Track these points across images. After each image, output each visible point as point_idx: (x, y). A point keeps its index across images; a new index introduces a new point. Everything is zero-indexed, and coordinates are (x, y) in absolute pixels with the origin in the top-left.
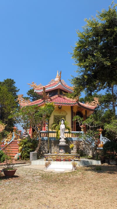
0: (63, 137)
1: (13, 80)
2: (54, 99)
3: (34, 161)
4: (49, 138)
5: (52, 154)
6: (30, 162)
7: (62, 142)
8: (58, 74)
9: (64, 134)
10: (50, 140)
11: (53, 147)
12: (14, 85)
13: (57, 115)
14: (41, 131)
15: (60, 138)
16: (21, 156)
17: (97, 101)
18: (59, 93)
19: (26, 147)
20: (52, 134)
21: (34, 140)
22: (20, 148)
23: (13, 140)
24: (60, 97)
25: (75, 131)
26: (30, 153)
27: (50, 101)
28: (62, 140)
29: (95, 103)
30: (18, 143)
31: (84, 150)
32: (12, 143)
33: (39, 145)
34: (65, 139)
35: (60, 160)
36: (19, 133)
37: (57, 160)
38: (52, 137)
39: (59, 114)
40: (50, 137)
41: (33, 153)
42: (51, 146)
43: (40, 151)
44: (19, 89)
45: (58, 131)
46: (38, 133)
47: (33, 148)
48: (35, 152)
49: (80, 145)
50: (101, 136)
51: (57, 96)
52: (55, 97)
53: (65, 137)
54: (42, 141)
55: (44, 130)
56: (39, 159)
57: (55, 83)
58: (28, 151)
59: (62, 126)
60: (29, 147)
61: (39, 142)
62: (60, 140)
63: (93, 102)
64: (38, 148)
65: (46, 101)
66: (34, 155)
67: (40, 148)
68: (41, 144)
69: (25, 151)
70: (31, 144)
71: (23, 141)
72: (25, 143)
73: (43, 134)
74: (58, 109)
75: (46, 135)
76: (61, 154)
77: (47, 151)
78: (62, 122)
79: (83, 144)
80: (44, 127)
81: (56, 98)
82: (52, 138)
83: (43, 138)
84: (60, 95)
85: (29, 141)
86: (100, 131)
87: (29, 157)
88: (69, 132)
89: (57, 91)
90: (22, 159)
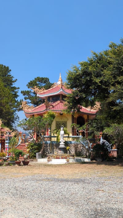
0: (62, 141)
1: (8, 68)
2: (56, 105)
3: (40, 159)
4: (51, 142)
5: (53, 154)
6: (37, 160)
7: (62, 145)
8: (60, 77)
9: (63, 139)
10: (52, 144)
11: (55, 149)
12: (10, 74)
13: (59, 120)
14: (44, 136)
15: (60, 142)
16: (29, 156)
17: (99, 105)
18: (61, 98)
19: (33, 149)
20: (54, 138)
21: (39, 144)
22: (28, 150)
23: (19, 143)
24: (62, 103)
25: (75, 135)
26: (36, 153)
27: (52, 108)
28: (62, 143)
29: (96, 107)
30: (26, 146)
31: (82, 151)
32: (19, 146)
33: (43, 147)
34: (64, 142)
35: (59, 158)
36: (24, 137)
37: (57, 158)
38: (54, 140)
39: (60, 120)
40: (52, 140)
41: (39, 154)
42: (53, 148)
43: (44, 152)
44: (17, 80)
45: (58, 136)
46: (42, 138)
47: (39, 149)
48: (40, 153)
49: (78, 147)
50: (101, 138)
51: (59, 102)
52: (56, 103)
53: (64, 141)
54: (45, 144)
55: (47, 134)
56: (43, 158)
57: (57, 87)
58: (35, 152)
59: (62, 132)
60: (35, 149)
61: (43, 145)
62: (60, 144)
63: (95, 106)
64: (42, 150)
65: (48, 109)
66: (39, 155)
67: (44, 150)
68: (45, 147)
69: (32, 152)
70: (36, 147)
71: (30, 145)
72: (32, 146)
73: (46, 138)
74: (60, 115)
75: (49, 140)
76: (60, 154)
77: (50, 153)
78: (62, 129)
79: (81, 147)
80: (48, 131)
81: (58, 104)
82: (54, 142)
83: (46, 142)
84: (62, 101)
85: (35, 144)
86: (101, 134)
87: (35, 157)
88: (68, 137)
89: (59, 97)
90: (30, 158)
